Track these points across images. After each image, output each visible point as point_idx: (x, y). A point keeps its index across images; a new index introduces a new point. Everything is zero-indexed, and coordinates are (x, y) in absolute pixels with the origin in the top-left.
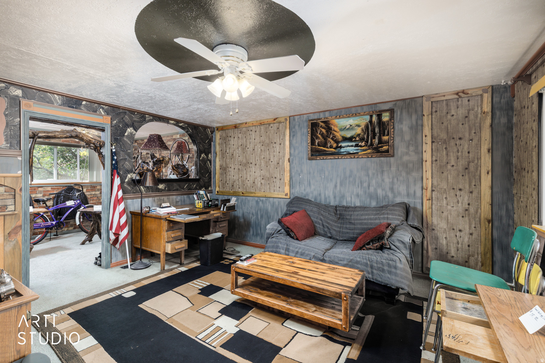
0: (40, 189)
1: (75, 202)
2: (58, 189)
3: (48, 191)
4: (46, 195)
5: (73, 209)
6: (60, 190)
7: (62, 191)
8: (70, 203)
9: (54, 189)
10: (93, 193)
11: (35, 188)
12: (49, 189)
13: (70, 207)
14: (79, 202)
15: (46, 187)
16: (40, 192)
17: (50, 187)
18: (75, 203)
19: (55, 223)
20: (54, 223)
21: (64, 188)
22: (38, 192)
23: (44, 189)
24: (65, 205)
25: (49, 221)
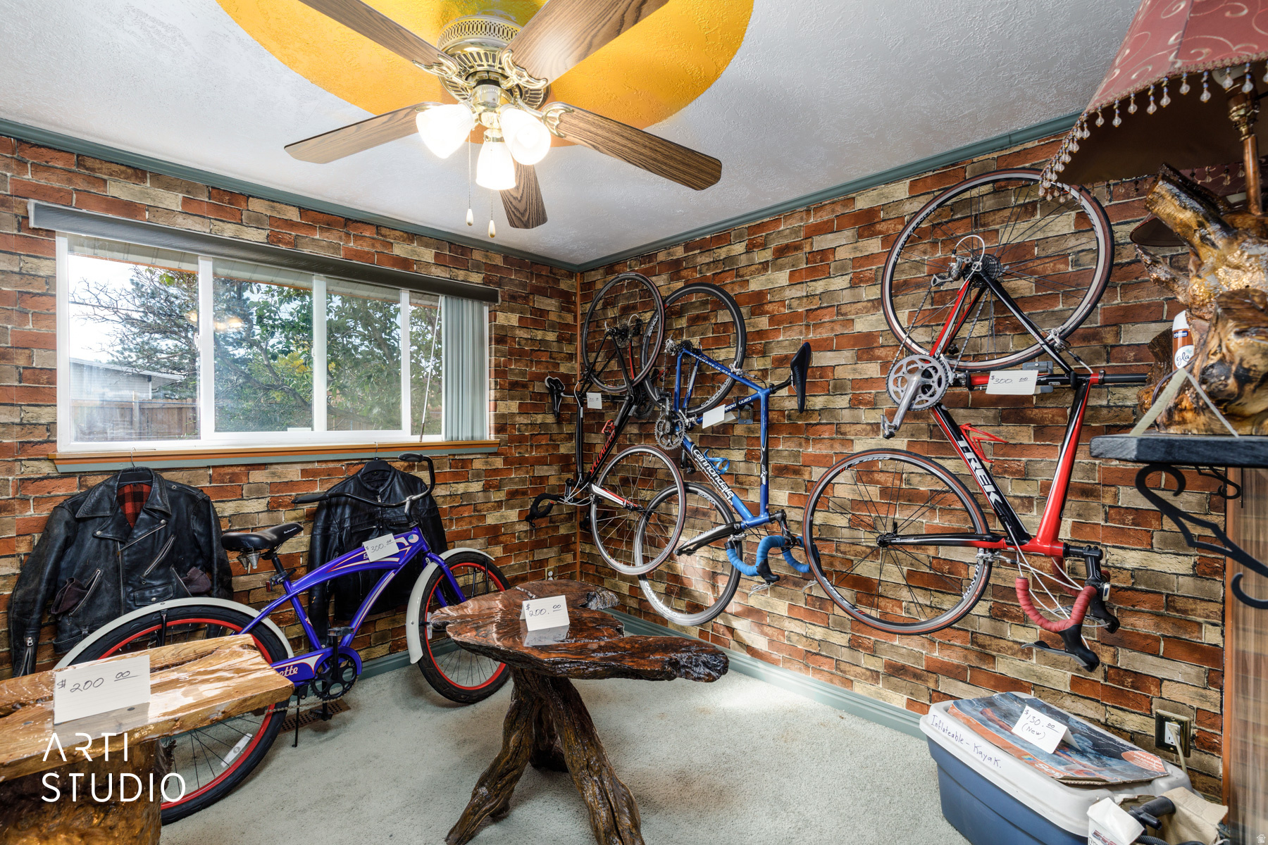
0: (257, 476)
1: (402, 540)
2: (329, 473)
3: (290, 484)
4: (280, 505)
5: (392, 575)
6: (336, 481)
7: (345, 484)
8: (381, 548)
9: (314, 473)
10: (460, 488)
11: (237, 470)
12: (294, 473)
13: (380, 569)
14: (415, 539)
15: (279, 468)
16: (258, 492)
17: (299, 467)
18: (400, 545)
19: (318, 664)
20: (312, 661)
21: (353, 471)
22: (250, 491)
23: (274, 474)
24: (361, 558)
25: (291, 654)
